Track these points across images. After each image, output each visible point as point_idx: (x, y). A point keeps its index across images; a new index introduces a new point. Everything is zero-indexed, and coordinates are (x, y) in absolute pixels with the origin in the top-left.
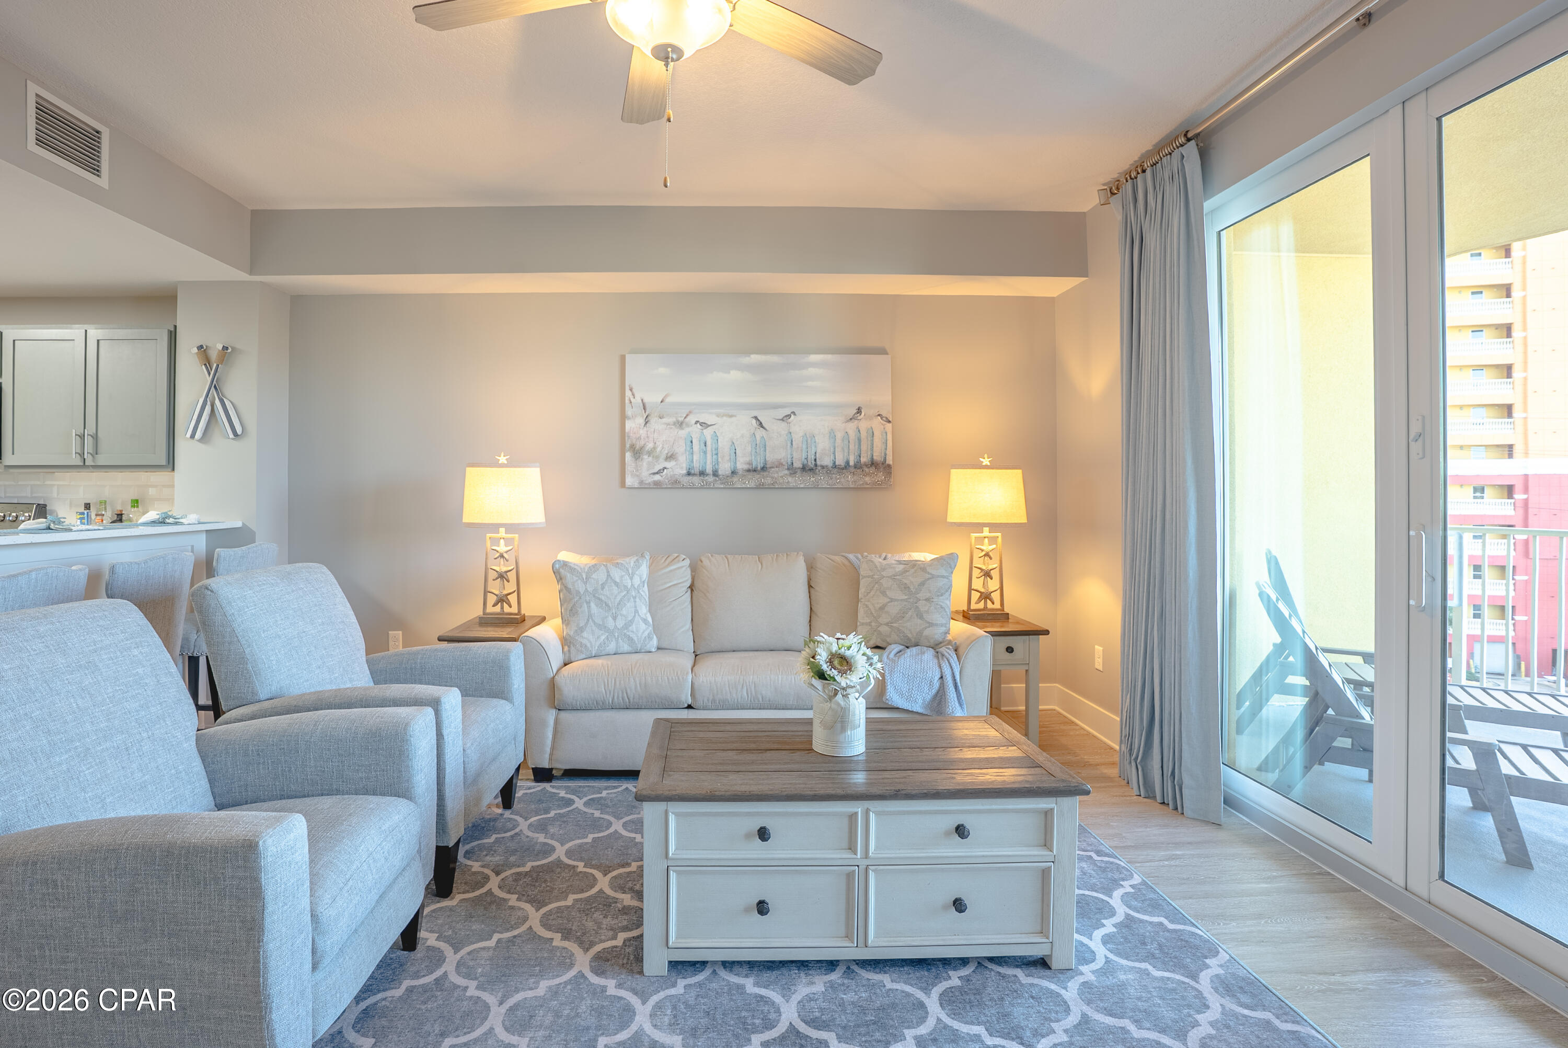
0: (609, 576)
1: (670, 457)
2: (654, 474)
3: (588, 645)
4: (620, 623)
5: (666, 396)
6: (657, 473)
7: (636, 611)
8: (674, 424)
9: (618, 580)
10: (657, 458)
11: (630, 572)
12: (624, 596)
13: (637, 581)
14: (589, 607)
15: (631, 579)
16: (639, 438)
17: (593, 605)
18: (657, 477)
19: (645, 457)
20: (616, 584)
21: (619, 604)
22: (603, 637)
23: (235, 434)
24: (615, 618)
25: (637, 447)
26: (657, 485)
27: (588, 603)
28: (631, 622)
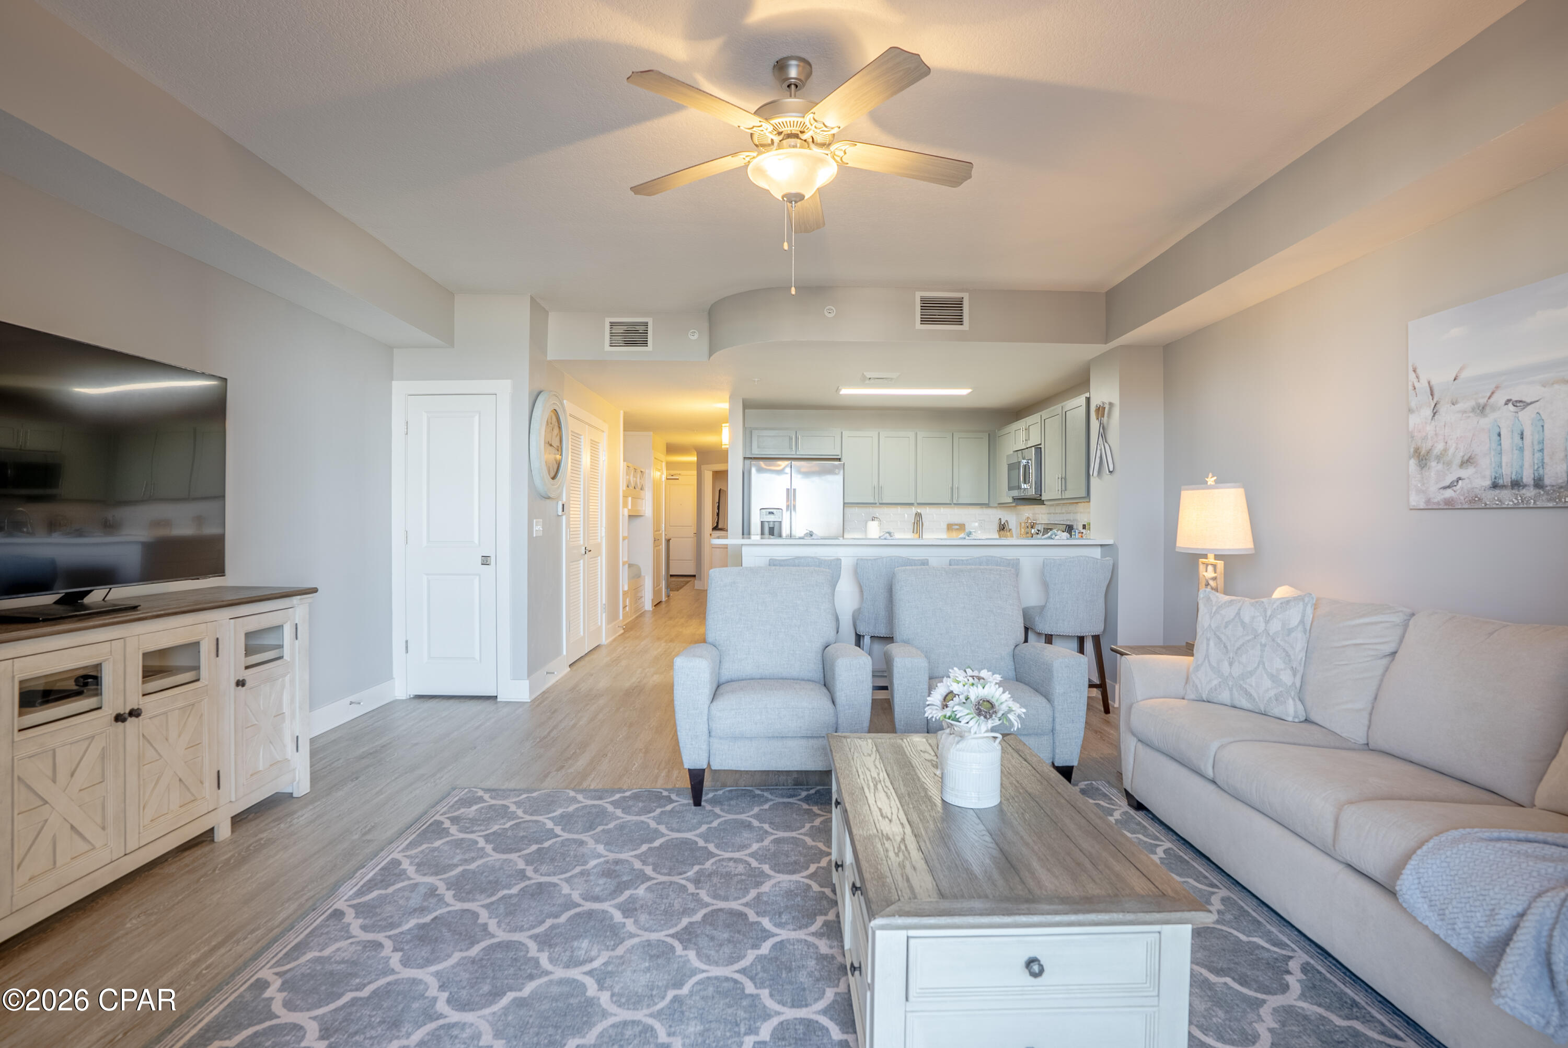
0: (1238, 614)
1: (1467, 462)
2: (1445, 488)
3: (1199, 686)
4: (1237, 671)
5: (1462, 369)
6: (1449, 487)
7: (1261, 662)
8: (1473, 410)
9: (1247, 619)
10: (1449, 464)
11: (1269, 613)
12: (1249, 641)
13: (1275, 626)
14: (1208, 645)
15: (1267, 622)
16: (1425, 438)
17: (1212, 643)
18: (1449, 493)
19: (1433, 464)
20: (1243, 623)
21: (1239, 649)
22: (1215, 682)
23: (1110, 472)
24: (1231, 664)
25: (1423, 452)
26: (1449, 505)
27: (1208, 640)
28: (1251, 673)
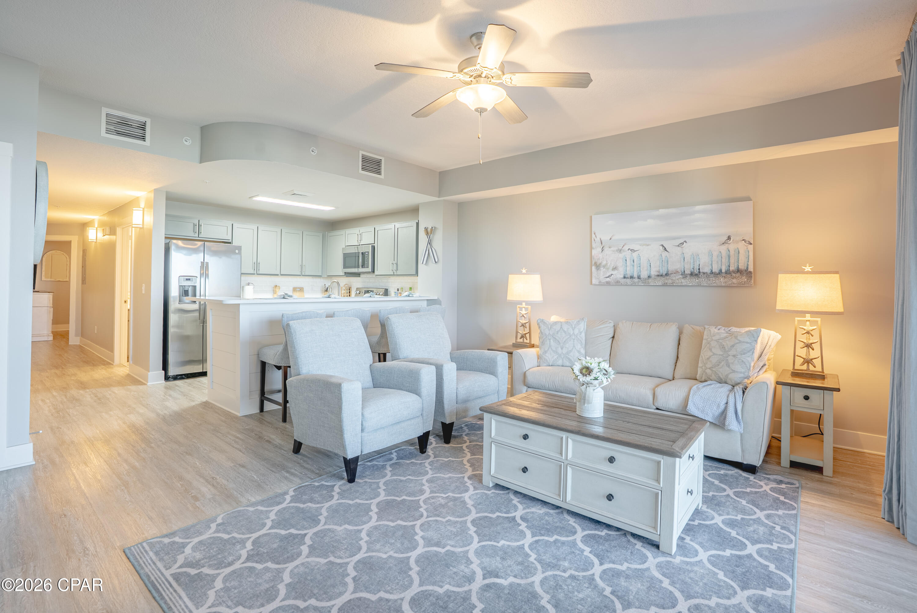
0: (561, 327)
1: (615, 269)
2: (607, 277)
3: (548, 360)
4: (565, 351)
5: (613, 236)
6: (608, 277)
7: (574, 346)
8: (617, 251)
9: (566, 330)
10: (608, 269)
11: (573, 327)
12: (568, 338)
13: (576, 331)
14: (550, 342)
15: (573, 330)
16: (599, 259)
17: (552, 341)
18: (608, 279)
19: (602, 269)
20: (564, 331)
21: (565, 342)
22: (555, 357)
23: (436, 262)
24: (562, 349)
25: (598, 264)
26: (608, 283)
27: (550, 340)
28: (571, 351)
